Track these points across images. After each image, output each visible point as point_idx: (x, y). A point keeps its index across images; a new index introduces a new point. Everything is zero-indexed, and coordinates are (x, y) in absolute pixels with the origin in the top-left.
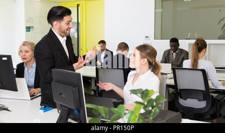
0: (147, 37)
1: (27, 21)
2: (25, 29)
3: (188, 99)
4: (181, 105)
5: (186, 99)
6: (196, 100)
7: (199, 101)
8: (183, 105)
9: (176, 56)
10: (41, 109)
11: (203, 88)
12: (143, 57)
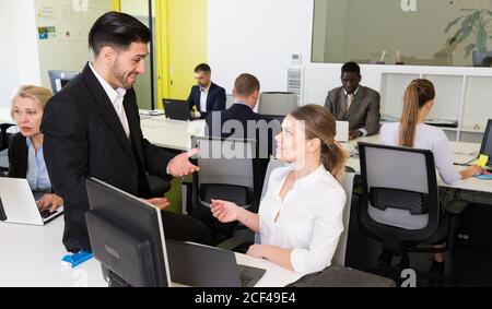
0: (295, 57)
1: (39, 15)
2: (35, 33)
3: (388, 209)
4: (373, 220)
5: (384, 209)
6: (407, 212)
7: (413, 213)
8: (375, 219)
9: (353, 102)
10: (65, 259)
11: (423, 188)
12: (310, 136)
